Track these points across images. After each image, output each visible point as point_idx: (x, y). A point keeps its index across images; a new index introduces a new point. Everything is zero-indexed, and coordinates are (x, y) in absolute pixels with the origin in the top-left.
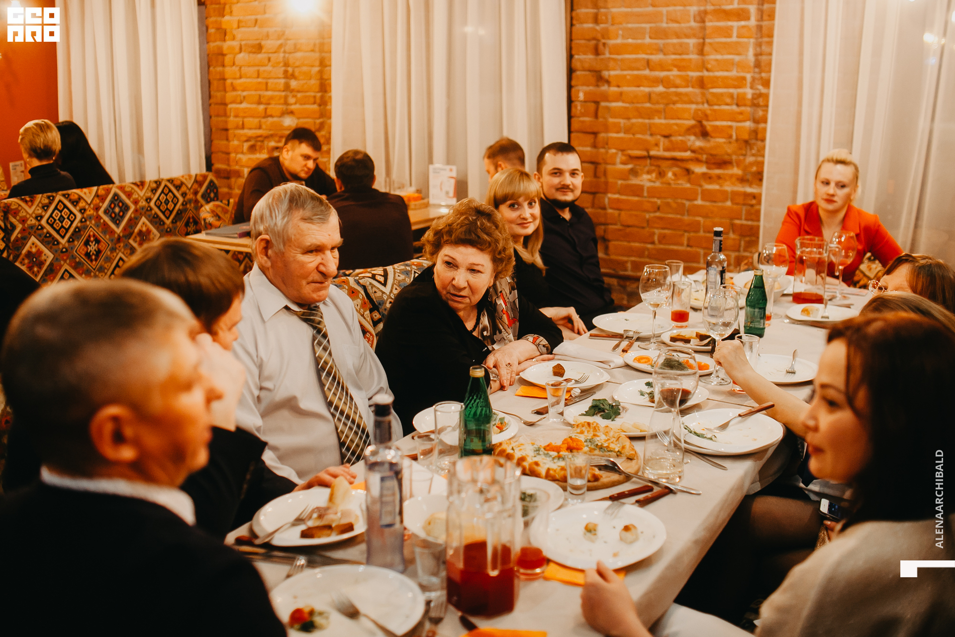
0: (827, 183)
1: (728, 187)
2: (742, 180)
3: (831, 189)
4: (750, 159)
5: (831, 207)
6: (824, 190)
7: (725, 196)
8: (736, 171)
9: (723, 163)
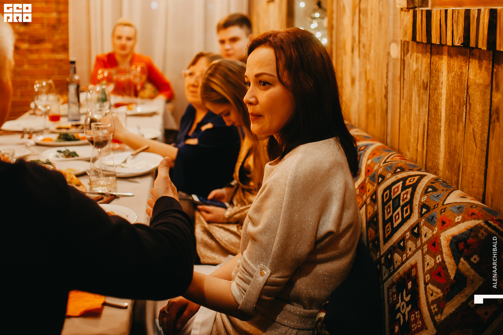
0: (120, 38)
1: (45, 56)
2: (53, 51)
3: (124, 41)
4: (57, 37)
5: (124, 52)
6: (118, 42)
7: (43, 62)
8: (48, 45)
9: (39, 41)
